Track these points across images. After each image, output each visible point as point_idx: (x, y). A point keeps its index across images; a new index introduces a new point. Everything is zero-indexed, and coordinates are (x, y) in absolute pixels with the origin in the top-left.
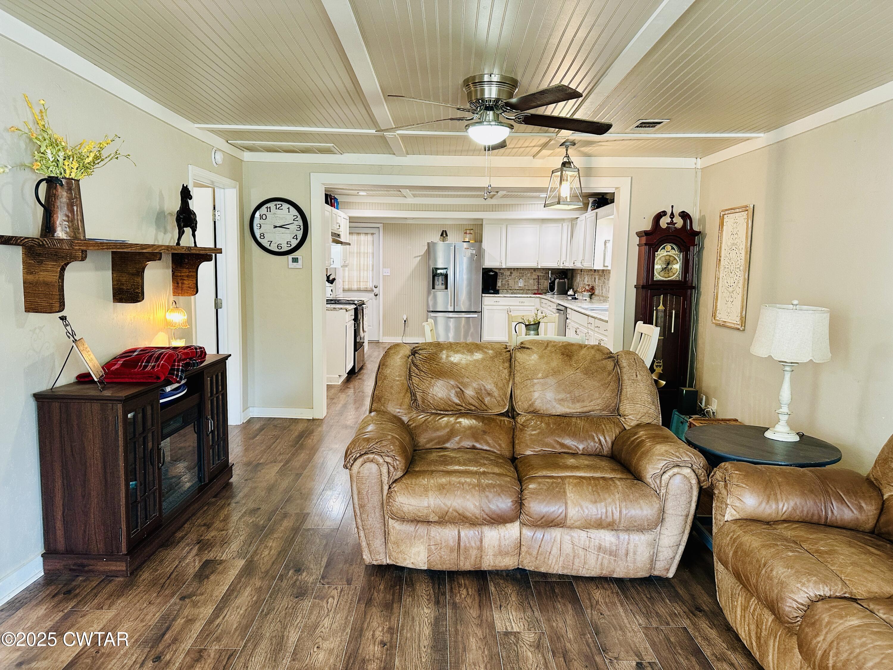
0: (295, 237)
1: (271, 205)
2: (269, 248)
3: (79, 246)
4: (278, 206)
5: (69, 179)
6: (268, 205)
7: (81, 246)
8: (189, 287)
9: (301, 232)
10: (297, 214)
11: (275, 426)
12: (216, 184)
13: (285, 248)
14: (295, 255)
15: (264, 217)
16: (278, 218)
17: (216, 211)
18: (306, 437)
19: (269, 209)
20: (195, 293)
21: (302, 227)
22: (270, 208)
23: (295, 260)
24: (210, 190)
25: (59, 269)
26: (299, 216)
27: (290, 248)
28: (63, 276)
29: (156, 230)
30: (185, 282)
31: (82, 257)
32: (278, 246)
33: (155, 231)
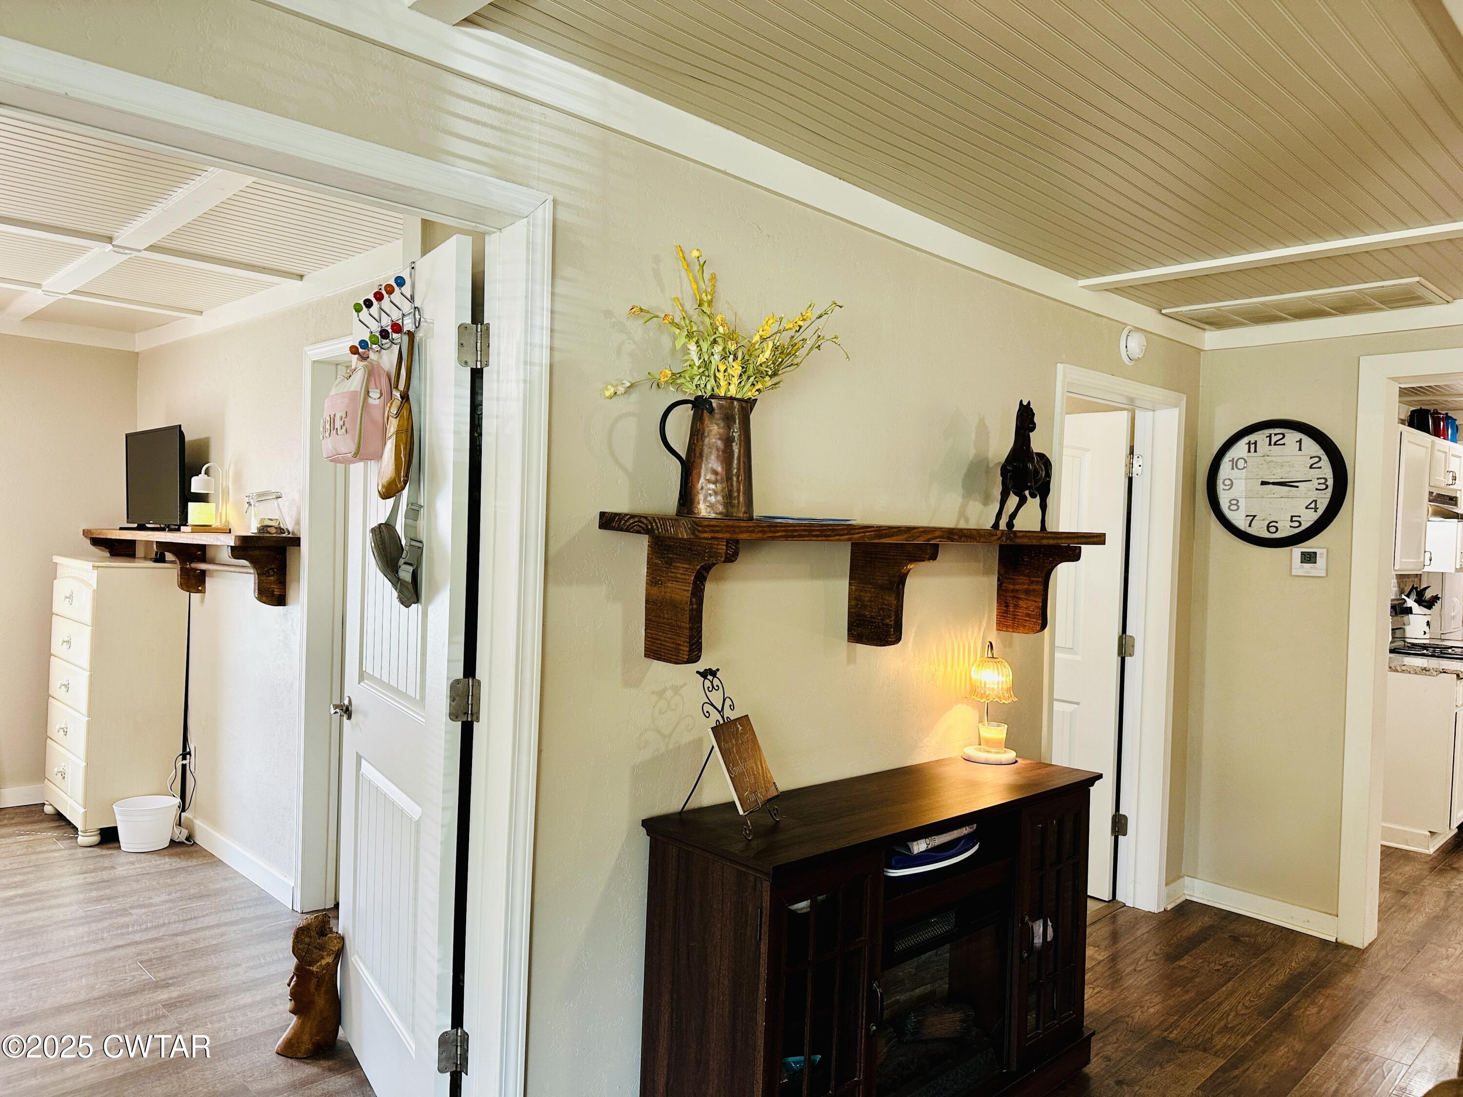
0: (1313, 505)
1: (1260, 437)
2: (1249, 531)
3: (712, 531)
4: (1274, 439)
5: (725, 398)
6: (1252, 438)
7: (718, 532)
8: (1028, 615)
9: (1329, 492)
10: (1321, 452)
11: (1236, 939)
12: (1138, 403)
13: (1285, 530)
14: (1308, 546)
15: (1241, 464)
16: (1272, 464)
17: (1135, 457)
18: (1306, 994)
19: (1253, 447)
20: (1038, 628)
21: (1330, 483)
22: (1255, 443)
23: (1309, 558)
24: (1124, 416)
25: (693, 578)
26: (1325, 458)
27: (1297, 531)
28: (703, 591)
29: (964, 497)
30: (1021, 603)
31: (727, 554)
32: (1268, 527)
33: (960, 500)
